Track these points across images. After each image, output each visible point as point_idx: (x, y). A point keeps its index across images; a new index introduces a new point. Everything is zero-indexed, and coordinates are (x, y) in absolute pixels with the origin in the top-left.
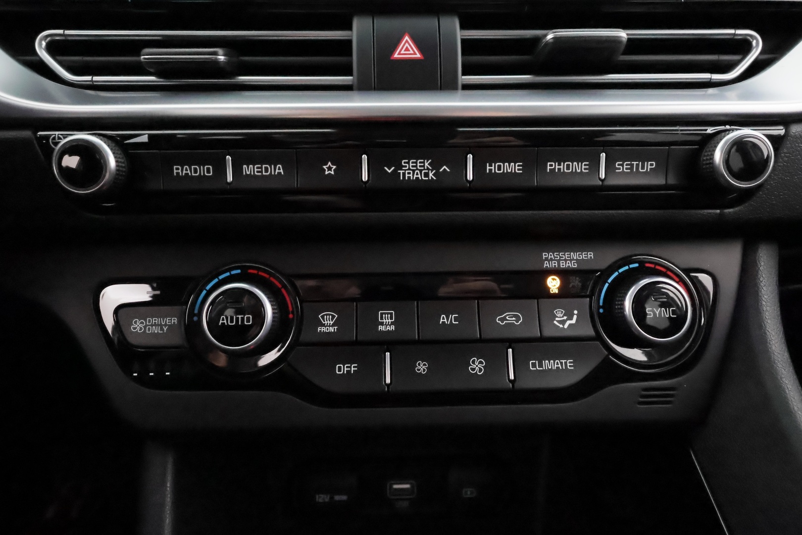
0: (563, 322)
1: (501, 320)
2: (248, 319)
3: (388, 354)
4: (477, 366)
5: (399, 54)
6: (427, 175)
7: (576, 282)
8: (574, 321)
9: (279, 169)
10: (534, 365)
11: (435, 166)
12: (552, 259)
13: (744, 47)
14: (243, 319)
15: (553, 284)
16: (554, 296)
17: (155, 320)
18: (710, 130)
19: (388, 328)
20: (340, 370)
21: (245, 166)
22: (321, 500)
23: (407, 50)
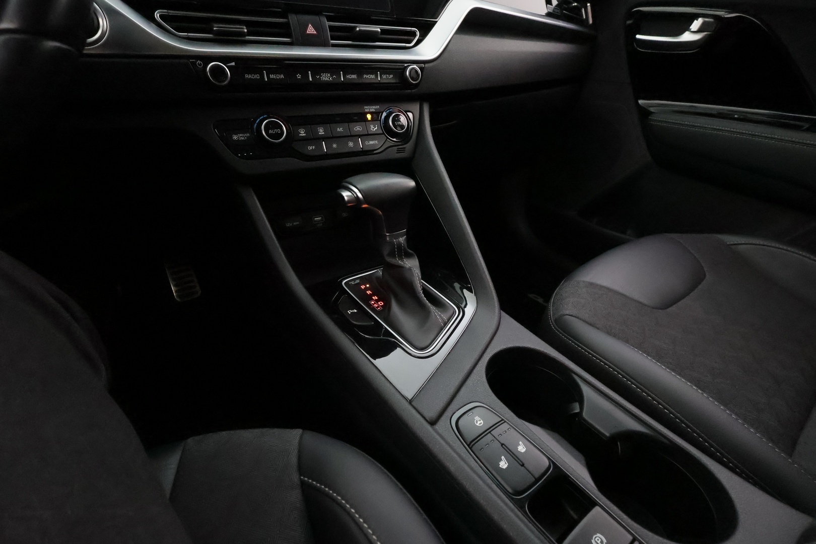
0: (373, 129)
1: (355, 129)
3: (323, 142)
4: (351, 144)
5: (309, 31)
6: (330, 79)
7: (375, 116)
8: (376, 129)
9: (282, 76)
10: (367, 143)
11: (332, 76)
12: (367, 108)
13: (414, 34)
15: (369, 117)
16: (370, 121)
17: (241, 135)
18: (406, 65)
19: (322, 133)
20: (309, 148)
21: (271, 75)
22: (288, 226)
23: (311, 30)
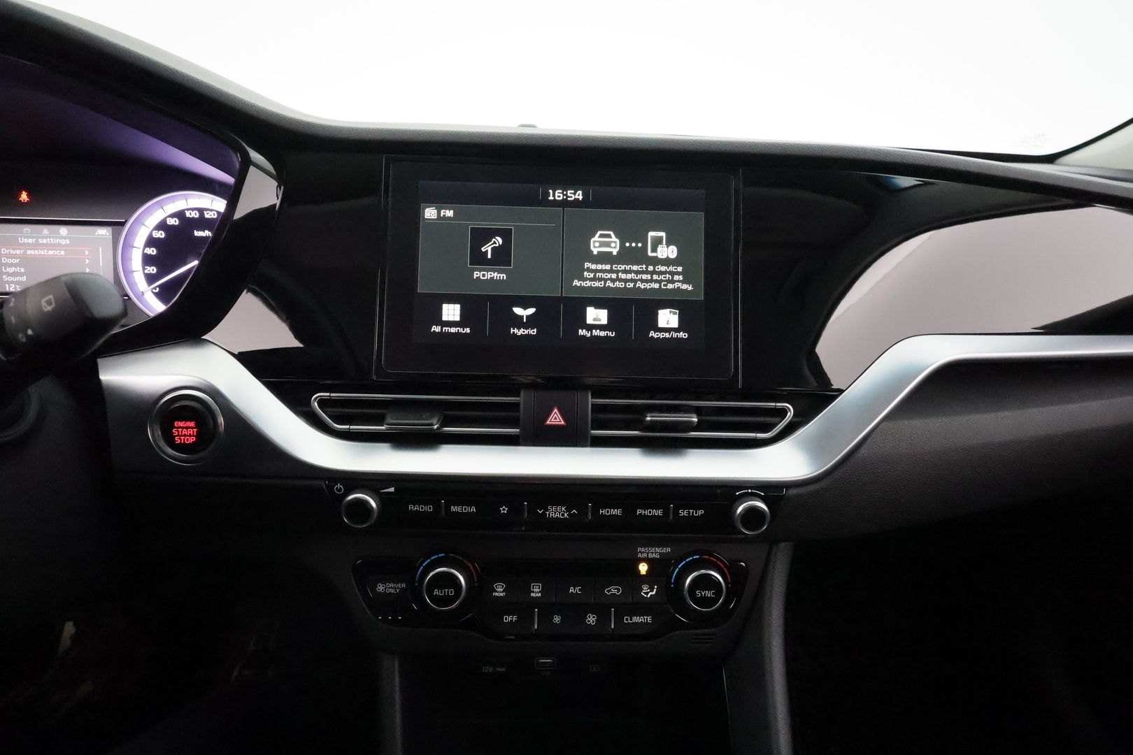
0: (647, 593)
1: (608, 591)
2: (451, 592)
3: (536, 611)
4: (591, 619)
5: (550, 421)
6: (563, 515)
7: (658, 567)
8: (654, 593)
9: (473, 509)
10: (627, 620)
11: (568, 510)
12: (643, 552)
14: (448, 592)
15: (643, 568)
16: (643, 577)
17: (391, 585)
18: (738, 493)
19: (537, 595)
20: (506, 620)
21: (452, 507)
22: (487, 671)
23: (555, 418)
